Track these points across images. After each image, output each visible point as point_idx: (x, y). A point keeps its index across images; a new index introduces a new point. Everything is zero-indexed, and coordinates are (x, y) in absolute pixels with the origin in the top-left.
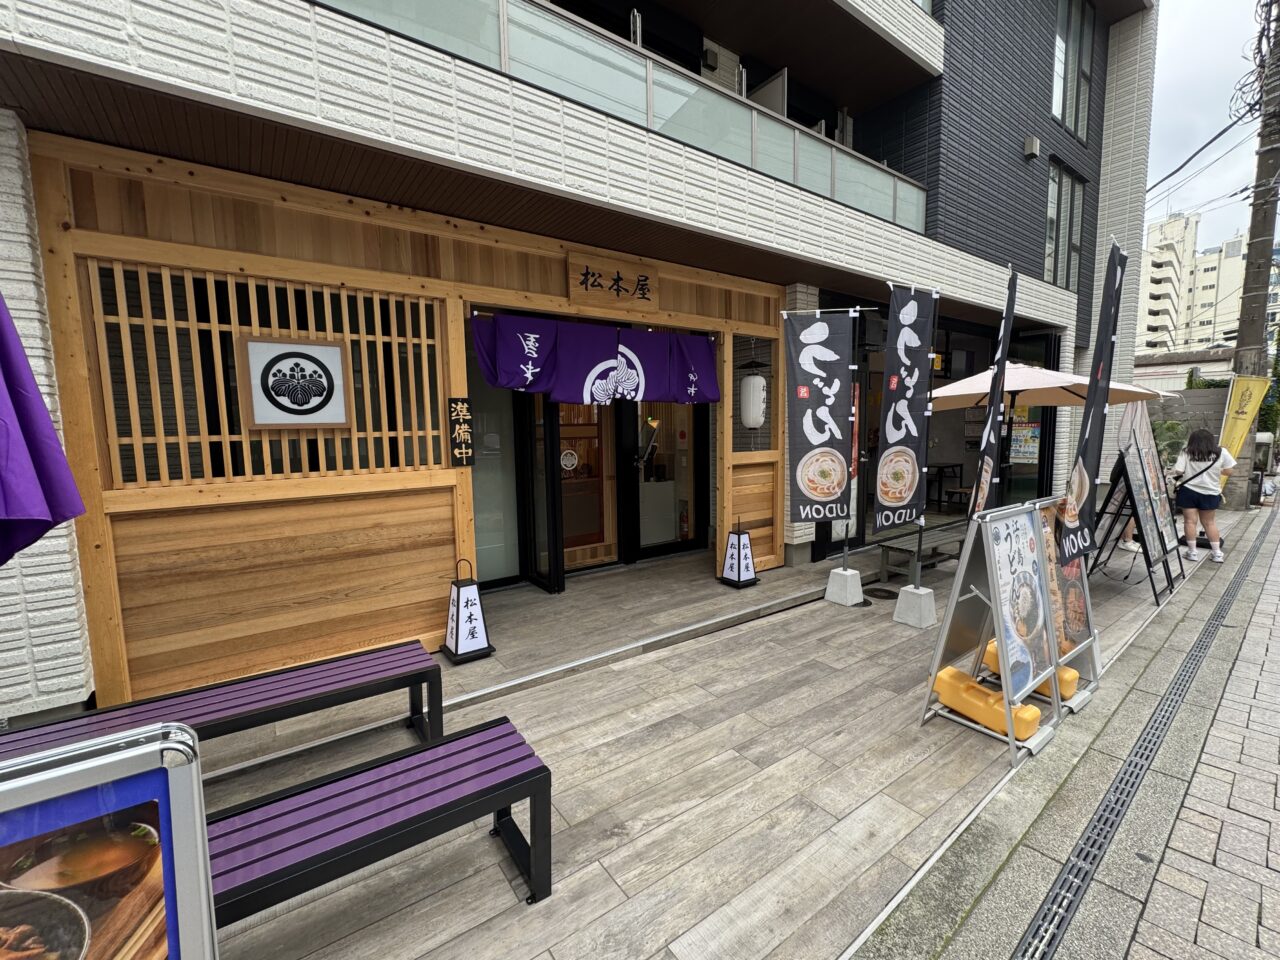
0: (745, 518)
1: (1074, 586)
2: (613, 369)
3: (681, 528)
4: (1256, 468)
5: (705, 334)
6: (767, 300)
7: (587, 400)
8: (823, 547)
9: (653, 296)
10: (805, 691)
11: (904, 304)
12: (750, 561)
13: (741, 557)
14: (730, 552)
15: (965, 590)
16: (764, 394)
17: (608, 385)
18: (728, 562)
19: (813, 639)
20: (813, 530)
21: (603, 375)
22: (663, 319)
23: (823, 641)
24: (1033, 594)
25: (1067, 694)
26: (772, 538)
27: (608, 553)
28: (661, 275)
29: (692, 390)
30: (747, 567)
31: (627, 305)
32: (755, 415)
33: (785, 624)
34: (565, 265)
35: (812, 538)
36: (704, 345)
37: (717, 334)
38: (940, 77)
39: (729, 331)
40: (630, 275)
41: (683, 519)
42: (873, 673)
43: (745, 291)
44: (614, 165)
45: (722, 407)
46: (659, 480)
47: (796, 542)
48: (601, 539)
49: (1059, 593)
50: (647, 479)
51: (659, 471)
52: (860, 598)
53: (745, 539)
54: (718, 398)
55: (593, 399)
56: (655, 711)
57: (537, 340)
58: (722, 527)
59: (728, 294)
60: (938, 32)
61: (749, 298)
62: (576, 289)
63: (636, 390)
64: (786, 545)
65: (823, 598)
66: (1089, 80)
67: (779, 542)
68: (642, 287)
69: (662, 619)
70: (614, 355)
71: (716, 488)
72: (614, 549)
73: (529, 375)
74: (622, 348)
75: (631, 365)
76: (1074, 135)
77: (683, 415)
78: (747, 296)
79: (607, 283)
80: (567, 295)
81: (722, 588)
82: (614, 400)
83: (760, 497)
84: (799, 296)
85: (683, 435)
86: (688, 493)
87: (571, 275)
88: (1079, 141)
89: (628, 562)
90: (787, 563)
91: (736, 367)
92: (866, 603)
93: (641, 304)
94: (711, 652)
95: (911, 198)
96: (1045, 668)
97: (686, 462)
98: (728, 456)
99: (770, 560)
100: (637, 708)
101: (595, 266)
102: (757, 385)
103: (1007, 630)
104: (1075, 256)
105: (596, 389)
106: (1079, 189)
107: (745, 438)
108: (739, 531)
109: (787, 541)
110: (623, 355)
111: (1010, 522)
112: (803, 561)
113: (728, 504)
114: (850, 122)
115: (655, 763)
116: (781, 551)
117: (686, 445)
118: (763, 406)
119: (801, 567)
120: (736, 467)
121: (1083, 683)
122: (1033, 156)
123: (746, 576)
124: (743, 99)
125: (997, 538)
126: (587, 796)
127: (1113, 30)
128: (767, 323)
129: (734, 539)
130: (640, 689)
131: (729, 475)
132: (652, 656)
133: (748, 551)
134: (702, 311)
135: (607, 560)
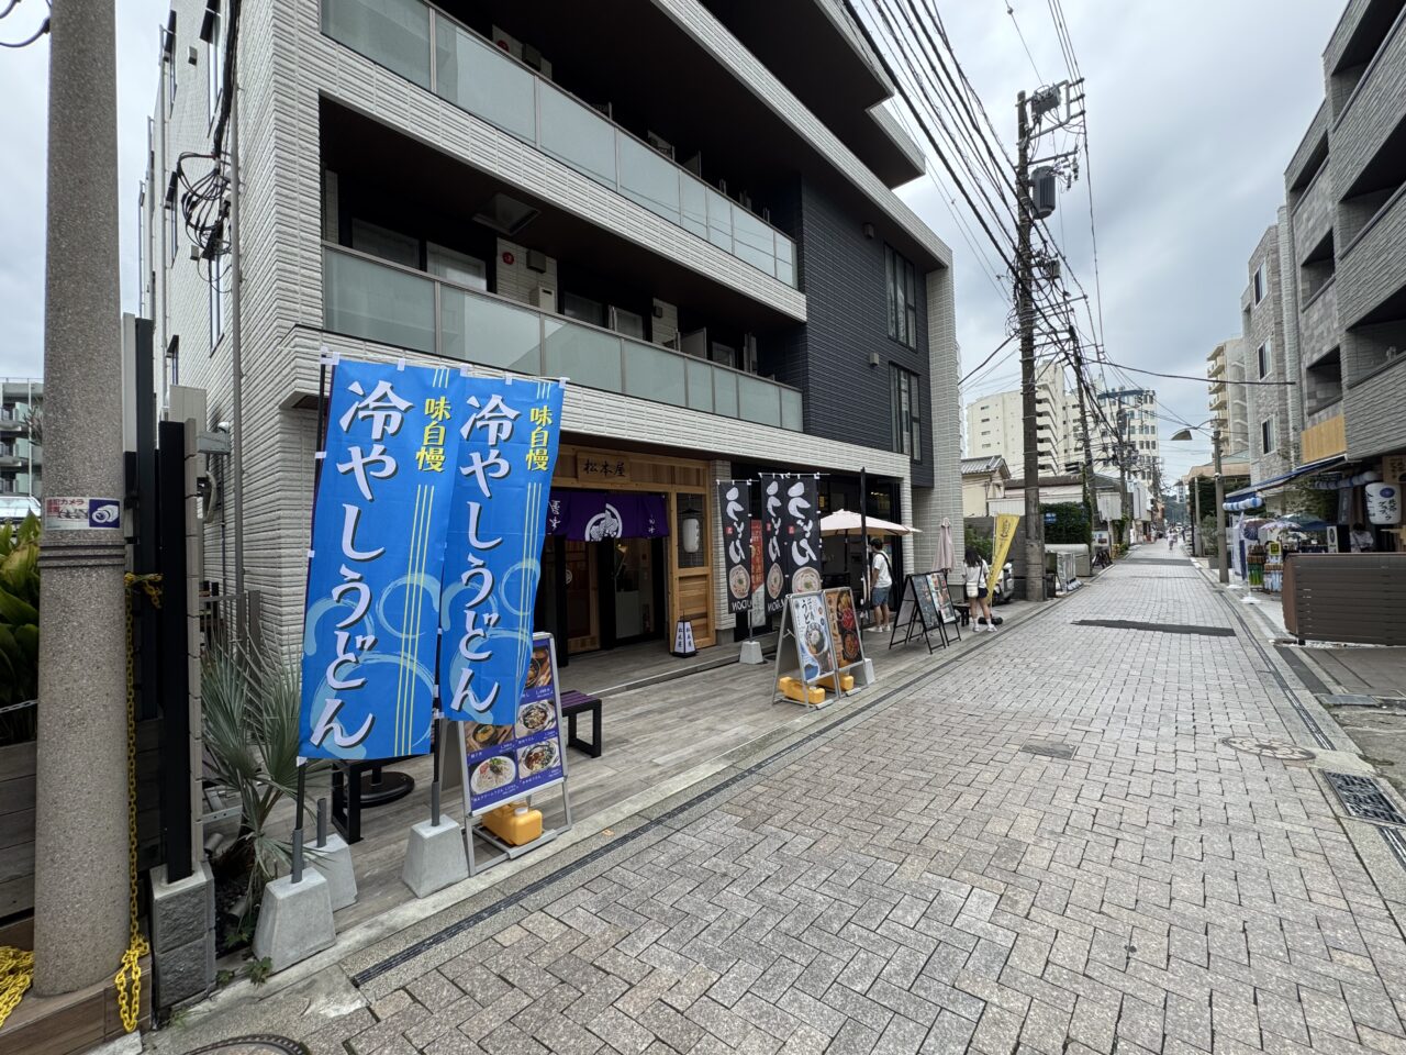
0: (689, 612)
1: (850, 633)
2: (603, 519)
3: (645, 624)
4: (1048, 572)
5: (660, 494)
6: (698, 470)
7: (587, 538)
8: (742, 631)
9: (627, 474)
10: (718, 698)
11: (769, 484)
12: (692, 640)
13: (685, 638)
14: (678, 634)
15: (785, 632)
16: (697, 531)
17: (601, 528)
18: (678, 641)
19: (728, 680)
20: (734, 620)
21: (597, 523)
22: (633, 487)
23: (733, 680)
24: (821, 634)
25: (846, 687)
26: (706, 626)
27: (593, 643)
28: (632, 460)
29: (652, 530)
30: (690, 643)
31: (610, 480)
32: (693, 543)
33: (711, 675)
34: (575, 459)
35: (734, 625)
36: (660, 500)
37: (666, 494)
38: (805, 323)
39: (674, 492)
40: (613, 462)
41: (645, 618)
42: (757, 690)
43: (683, 466)
44: (609, 416)
45: (671, 540)
46: (626, 590)
47: (723, 628)
48: (587, 632)
49: (840, 637)
50: (619, 590)
51: (629, 584)
52: (761, 659)
53: (688, 625)
54: (668, 534)
55: (591, 537)
56: (637, 710)
57: (559, 504)
58: (673, 618)
59: (673, 468)
60: (802, 298)
61: (687, 470)
62: (581, 473)
63: (617, 531)
64: (717, 631)
65: (738, 661)
66: (914, 310)
67: (712, 629)
68: (620, 470)
69: (637, 674)
70: (603, 510)
71: (668, 593)
72: (597, 640)
73: (554, 525)
74: (608, 506)
75: (613, 516)
76: (907, 346)
77: (644, 545)
78: (685, 468)
79: (599, 468)
80: (576, 477)
81: (674, 658)
82: (604, 538)
83: (698, 598)
84: (718, 468)
85: (644, 557)
86: (649, 600)
87: (579, 465)
88: (910, 349)
89: (608, 649)
90: (717, 643)
91: (678, 514)
92: (765, 662)
93: (619, 480)
94: (668, 688)
95: (792, 399)
96: (828, 671)
97: (646, 577)
98: (677, 572)
99: (706, 641)
100: (627, 710)
101: (593, 459)
102: (693, 526)
103: (803, 649)
104: (915, 426)
105: (592, 532)
106: (914, 380)
107: (686, 559)
108: (684, 620)
109: (717, 627)
110: (609, 510)
111: (806, 599)
112: (729, 641)
113: (677, 603)
114: (754, 340)
115: (639, 724)
116: (713, 635)
117: (646, 564)
118: (697, 538)
119: (728, 645)
120: (681, 578)
121: (856, 684)
122: (875, 365)
123: (690, 649)
124: (679, 352)
125: (797, 606)
126: (609, 735)
127: (929, 277)
128: (698, 485)
129: (680, 625)
130: (628, 704)
131: (676, 584)
132: (632, 692)
133: (690, 633)
134: (656, 480)
135: (593, 648)
